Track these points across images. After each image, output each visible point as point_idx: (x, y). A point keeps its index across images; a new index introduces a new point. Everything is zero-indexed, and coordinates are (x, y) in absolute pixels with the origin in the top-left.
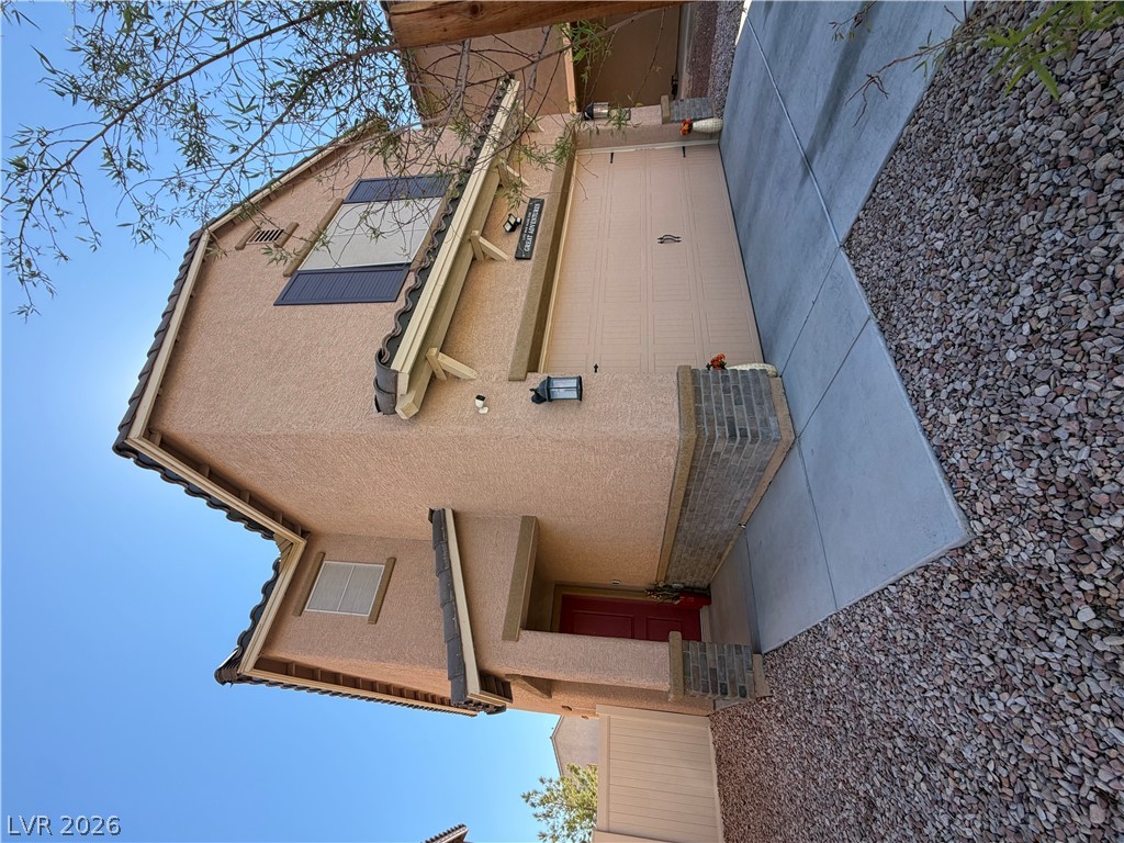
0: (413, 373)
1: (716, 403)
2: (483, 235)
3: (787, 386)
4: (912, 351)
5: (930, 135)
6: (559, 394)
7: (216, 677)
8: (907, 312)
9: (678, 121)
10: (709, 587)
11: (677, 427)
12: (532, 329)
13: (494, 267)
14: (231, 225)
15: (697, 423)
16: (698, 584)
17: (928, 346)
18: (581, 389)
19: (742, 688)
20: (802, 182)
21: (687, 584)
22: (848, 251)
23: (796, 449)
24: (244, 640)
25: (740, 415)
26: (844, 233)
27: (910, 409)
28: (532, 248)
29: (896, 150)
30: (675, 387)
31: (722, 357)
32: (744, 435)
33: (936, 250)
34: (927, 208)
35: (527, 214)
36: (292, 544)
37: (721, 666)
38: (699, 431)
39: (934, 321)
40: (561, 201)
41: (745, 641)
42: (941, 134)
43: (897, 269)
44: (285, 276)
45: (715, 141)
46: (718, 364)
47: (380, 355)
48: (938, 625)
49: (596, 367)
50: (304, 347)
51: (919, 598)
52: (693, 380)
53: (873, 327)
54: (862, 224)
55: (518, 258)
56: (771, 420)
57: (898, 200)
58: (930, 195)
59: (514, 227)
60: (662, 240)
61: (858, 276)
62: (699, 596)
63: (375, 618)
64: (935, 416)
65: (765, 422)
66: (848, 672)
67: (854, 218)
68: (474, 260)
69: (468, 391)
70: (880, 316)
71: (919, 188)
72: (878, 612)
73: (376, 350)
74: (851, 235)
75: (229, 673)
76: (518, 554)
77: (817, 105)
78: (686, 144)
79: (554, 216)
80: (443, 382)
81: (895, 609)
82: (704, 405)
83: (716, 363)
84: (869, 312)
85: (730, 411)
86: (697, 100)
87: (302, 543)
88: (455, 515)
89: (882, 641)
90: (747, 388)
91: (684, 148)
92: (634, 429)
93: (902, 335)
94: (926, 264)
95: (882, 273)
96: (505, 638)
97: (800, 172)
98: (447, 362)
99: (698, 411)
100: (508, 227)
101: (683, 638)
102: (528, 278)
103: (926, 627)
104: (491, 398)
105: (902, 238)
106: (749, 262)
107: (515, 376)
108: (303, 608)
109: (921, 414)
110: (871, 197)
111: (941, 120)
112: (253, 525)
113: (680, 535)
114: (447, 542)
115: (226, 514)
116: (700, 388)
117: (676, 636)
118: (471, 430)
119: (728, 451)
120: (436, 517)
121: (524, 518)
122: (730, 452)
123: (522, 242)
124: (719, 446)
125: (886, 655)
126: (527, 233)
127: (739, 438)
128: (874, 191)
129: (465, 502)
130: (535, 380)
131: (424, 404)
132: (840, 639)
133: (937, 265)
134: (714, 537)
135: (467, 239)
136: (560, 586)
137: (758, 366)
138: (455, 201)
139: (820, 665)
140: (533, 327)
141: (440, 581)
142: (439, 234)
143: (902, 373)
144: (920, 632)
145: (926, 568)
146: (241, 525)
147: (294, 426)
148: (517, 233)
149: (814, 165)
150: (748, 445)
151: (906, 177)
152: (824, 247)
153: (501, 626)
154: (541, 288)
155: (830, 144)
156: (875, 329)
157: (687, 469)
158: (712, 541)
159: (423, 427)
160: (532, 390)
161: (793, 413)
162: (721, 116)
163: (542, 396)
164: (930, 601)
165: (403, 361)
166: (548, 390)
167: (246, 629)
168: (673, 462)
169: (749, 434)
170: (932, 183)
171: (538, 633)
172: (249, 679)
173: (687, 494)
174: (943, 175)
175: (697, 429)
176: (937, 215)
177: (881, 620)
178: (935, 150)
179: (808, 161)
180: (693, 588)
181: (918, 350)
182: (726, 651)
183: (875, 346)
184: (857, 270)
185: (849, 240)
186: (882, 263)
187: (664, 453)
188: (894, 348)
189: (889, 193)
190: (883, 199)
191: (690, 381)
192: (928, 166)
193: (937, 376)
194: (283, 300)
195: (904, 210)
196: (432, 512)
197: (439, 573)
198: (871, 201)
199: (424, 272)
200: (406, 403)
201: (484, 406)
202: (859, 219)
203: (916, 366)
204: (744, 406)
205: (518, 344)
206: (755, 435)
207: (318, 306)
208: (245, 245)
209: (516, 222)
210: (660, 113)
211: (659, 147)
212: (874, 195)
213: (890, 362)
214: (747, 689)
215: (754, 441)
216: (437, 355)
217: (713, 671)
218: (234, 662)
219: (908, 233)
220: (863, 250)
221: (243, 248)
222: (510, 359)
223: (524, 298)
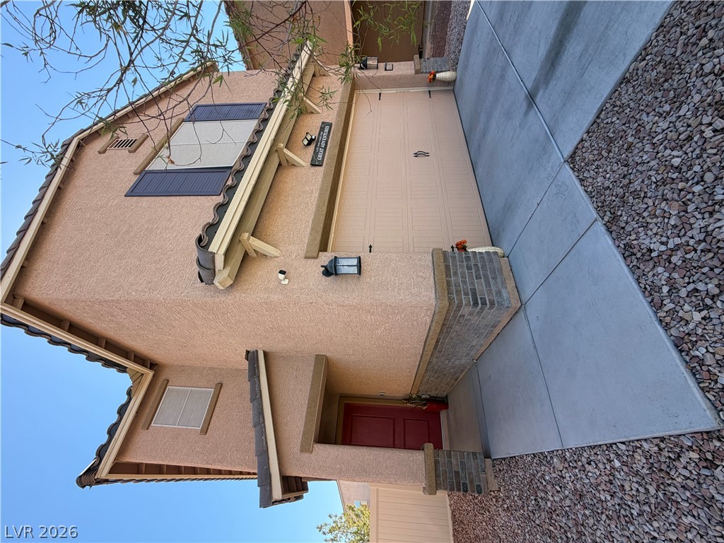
0: (227, 254)
1: (462, 277)
2: (287, 147)
3: (513, 264)
4: (644, 251)
5: (660, 68)
6: (344, 270)
7: (77, 483)
8: (637, 218)
9: (426, 73)
10: (447, 396)
11: (433, 296)
12: (323, 218)
13: (294, 171)
14: (95, 135)
15: (449, 293)
16: (439, 395)
17: (663, 248)
18: (360, 266)
19: (479, 486)
20: (526, 113)
21: (432, 395)
22: (572, 166)
23: (522, 313)
24: (101, 453)
25: (480, 286)
26: (567, 152)
27: (644, 301)
28: (323, 157)
29: (622, 83)
30: (431, 265)
31: (465, 242)
32: (484, 303)
33: (672, 166)
34: (659, 130)
35: (319, 133)
36: (143, 374)
37: (462, 469)
38: (451, 300)
39: (670, 227)
40: (344, 125)
41: (478, 449)
42: (672, 67)
43: (626, 181)
44: (135, 174)
45: (452, 88)
46: (462, 247)
47: (200, 240)
48: (672, 489)
49: (371, 247)
50: (147, 229)
51: (651, 461)
52: (444, 259)
53: (600, 227)
54: (586, 144)
55: (313, 165)
56: (504, 291)
57: (624, 124)
58: (662, 119)
59: (310, 142)
60: (416, 155)
61: (582, 185)
62: (439, 403)
63: (205, 430)
64: (674, 311)
65: (499, 293)
66: (571, 496)
67: (578, 139)
68: (279, 165)
69: (274, 266)
70: (606, 219)
71: (648, 114)
72: (605, 461)
73: (198, 235)
74: (574, 153)
75: (89, 478)
76: (312, 385)
77: (540, 54)
78: (431, 89)
79: (340, 135)
80: (253, 258)
81: (624, 463)
82: (453, 279)
83: (460, 246)
84: (595, 215)
85: (473, 283)
86: (438, 59)
87: (150, 374)
88: (266, 354)
89: (608, 485)
90: (484, 266)
91: (429, 91)
92: (401, 298)
93: (633, 237)
94: (659, 177)
95: (607, 184)
96: (302, 451)
97: (524, 105)
98: (256, 243)
99: (449, 283)
100: (306, 142)
101: (435, 448)
102: (320, 180)
103: (658, 486)
104: (291, 272)
105: (630, 155)
106: (480, 171)
107: (309, 255)
108: (151, 423)
109: (657, 306)
110: (595, 122)
111: (673, 56)
112: (108, 363)
113: (429, 367)
114: (259, 377)
115: (85, 357)
116: (449, 266)
117: (429, 447)
118: (275, 297)
119: (471, 314)
120: (251, 356)
121: (317, 356)
122: (473, 314)
123: (316, 153)
124: (465, 310)
125: (612, 496)
126: (320, 147)
127: (480, 305)
128: (598, 117)
129: (271, 346)
130: (325, 258)
131: (238, 277)
132: (565, 470)
133: (673, 179)
134: (453, 368)
135: (273, 150)
136: (343, 397)
137: (491, 249)
138: (265, 121)
139: (544, 483)
140: (324, 216)
141: (253, 406)
142: (252, 145)
143: (633, 269)
144: (652, 490)
145: (662, 439)
146: (99, 364)
147: (133, 293)
148: (312, 147)
149: (537, 100)
150: (486, 310)
151: (632, 105)
152: (548, 162)
153: (299, 441)
154: (330, 188)
155: (552, 83)
156: (603, 229)
157: (440, 326)
158: (452, 370)
159: (237, 295)
160: (322, 266)
161: (519, 286)
162: (455, 70)
163: (331, 271)
164: (664, 467)
165: (219, 245)
166: (335, 267)
167: (104, 442)
168: (429, 320)
169: (488, 302)
170: (664, 109)
171: (327, 446)
172: (106, 481)
173: (437, 342)
174: (677, 102)
175: (449, 298)
176: (672, 135)
177: (608, 468)
178: (666, 81)
179: (531, 98)
180: (436, 397)
181: (650, 251)
182: (466, 457)
183: (603, 244)
184: (581, 180)
185: (573, 156)
186: (608, 176)
187: (423, 315)
188: (623, 246)
189: (615, 119)
190: (607, 123)
191: (442, 260)
192: (659, 94)
193: (675, 275)
194: (132, 193)
195: (630, 132)
196: (248, 352)
197: (252, 400)
198: (595, 125)
199: (239, 173)
200: (223, 276)
201: (285, 278)
202: (582, 140)
203: (651, 264)
204: (482, 280)
205: (312, 229)
206: (492, 303)
207: (159, 198)
208: (106, 150)
209: (311, 139)
210: (413, 66)
211: (412, 90)
212: (599, 121)
213: (620, 258)
214: (482, 487)
215: (491, 308)
216: (249, 239)
217: (457, 473)
218: (92, 470)
219: (636, 151)
220: (587, 165)
221: (104, 152)
222: (306, 241)
223: (317, 195)
